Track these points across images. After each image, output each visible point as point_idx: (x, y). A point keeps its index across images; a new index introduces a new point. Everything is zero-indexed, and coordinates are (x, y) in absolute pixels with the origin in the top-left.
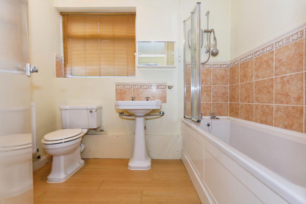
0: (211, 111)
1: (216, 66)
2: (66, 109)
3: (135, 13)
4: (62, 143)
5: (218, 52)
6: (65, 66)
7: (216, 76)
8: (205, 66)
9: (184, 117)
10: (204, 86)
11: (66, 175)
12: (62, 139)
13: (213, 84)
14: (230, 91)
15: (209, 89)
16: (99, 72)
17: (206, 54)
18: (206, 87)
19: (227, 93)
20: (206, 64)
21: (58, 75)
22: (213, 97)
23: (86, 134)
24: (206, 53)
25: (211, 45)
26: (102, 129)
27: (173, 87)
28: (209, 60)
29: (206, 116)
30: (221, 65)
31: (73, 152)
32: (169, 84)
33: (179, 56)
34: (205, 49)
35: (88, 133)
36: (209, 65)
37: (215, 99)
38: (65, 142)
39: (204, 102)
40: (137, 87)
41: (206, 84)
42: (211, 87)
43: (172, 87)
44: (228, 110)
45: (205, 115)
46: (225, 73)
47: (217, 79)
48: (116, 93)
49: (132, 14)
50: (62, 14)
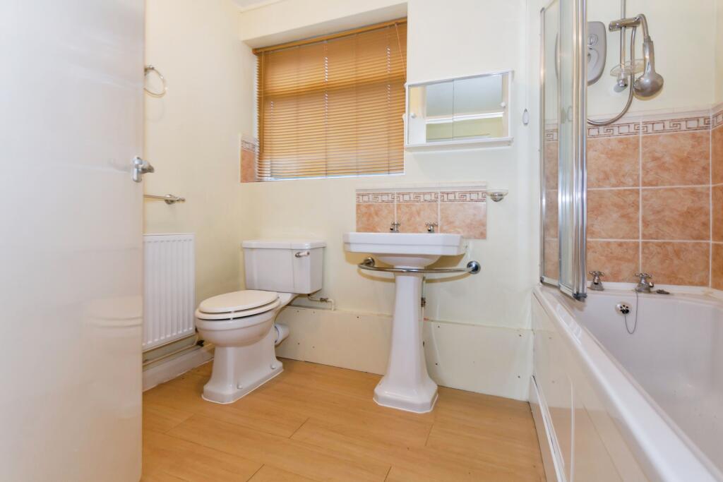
0: (637, 268)
1: (659, 127)
2: (252, 249)
3: (406, 18)
4: (229, 319)
5: (662, 80)
6: (261, 158)
7: (655, 159)
8: (616, 129)
9: (542, 281)
10: (611, 191)
11: (237, 390)
12: (230, 312)
13: (644, 184)
14: (714, 204)
15: (631, 198)
16: (324, 166)
17: (616, 93)
18: (619, 194)
19: (702, 211)
20: (615, 123)
21: (246, 178)
22: (646, 224)
23: (289, 304)
24: (618, 91)
25: (636, 62)
26: (324, 297)
27: (505, 197)
28: (629, 111)
29: (618, 281)
30: (676, 123)
31: (257, 342)
32: (495, 188)
33: (526, 110)
34: (615, 79)
35: (294, 303)
36: (628, 125)
37: (652, 230)
38: (234, 319)
39: (611, 237)
40: (407, 198)
41: (621, 183)
42: (637, 192)
43: (501, 195)
44: (707, 267)
45: (616, 277)
46: (693, 147)
47: (662, 167)
48: (357, 213)
49: (399, 21)
50: (258, 52)
